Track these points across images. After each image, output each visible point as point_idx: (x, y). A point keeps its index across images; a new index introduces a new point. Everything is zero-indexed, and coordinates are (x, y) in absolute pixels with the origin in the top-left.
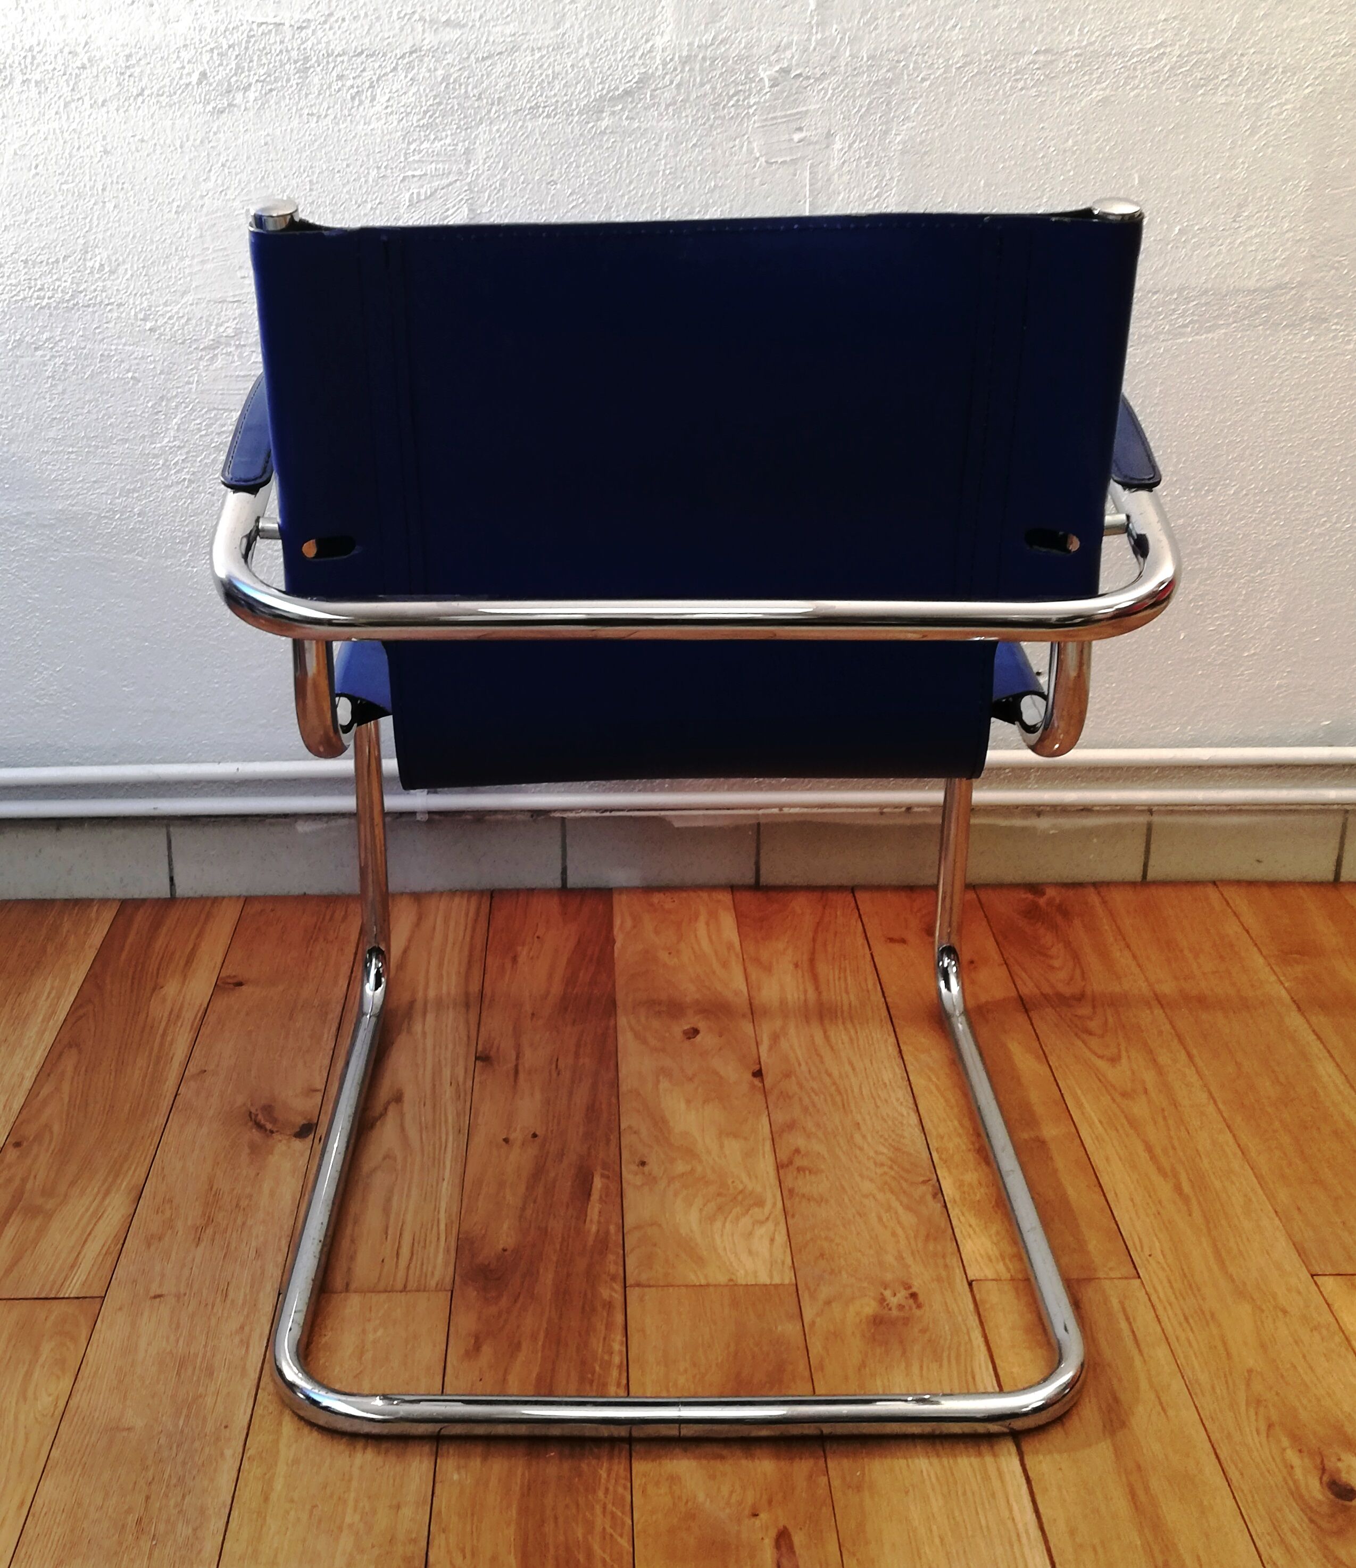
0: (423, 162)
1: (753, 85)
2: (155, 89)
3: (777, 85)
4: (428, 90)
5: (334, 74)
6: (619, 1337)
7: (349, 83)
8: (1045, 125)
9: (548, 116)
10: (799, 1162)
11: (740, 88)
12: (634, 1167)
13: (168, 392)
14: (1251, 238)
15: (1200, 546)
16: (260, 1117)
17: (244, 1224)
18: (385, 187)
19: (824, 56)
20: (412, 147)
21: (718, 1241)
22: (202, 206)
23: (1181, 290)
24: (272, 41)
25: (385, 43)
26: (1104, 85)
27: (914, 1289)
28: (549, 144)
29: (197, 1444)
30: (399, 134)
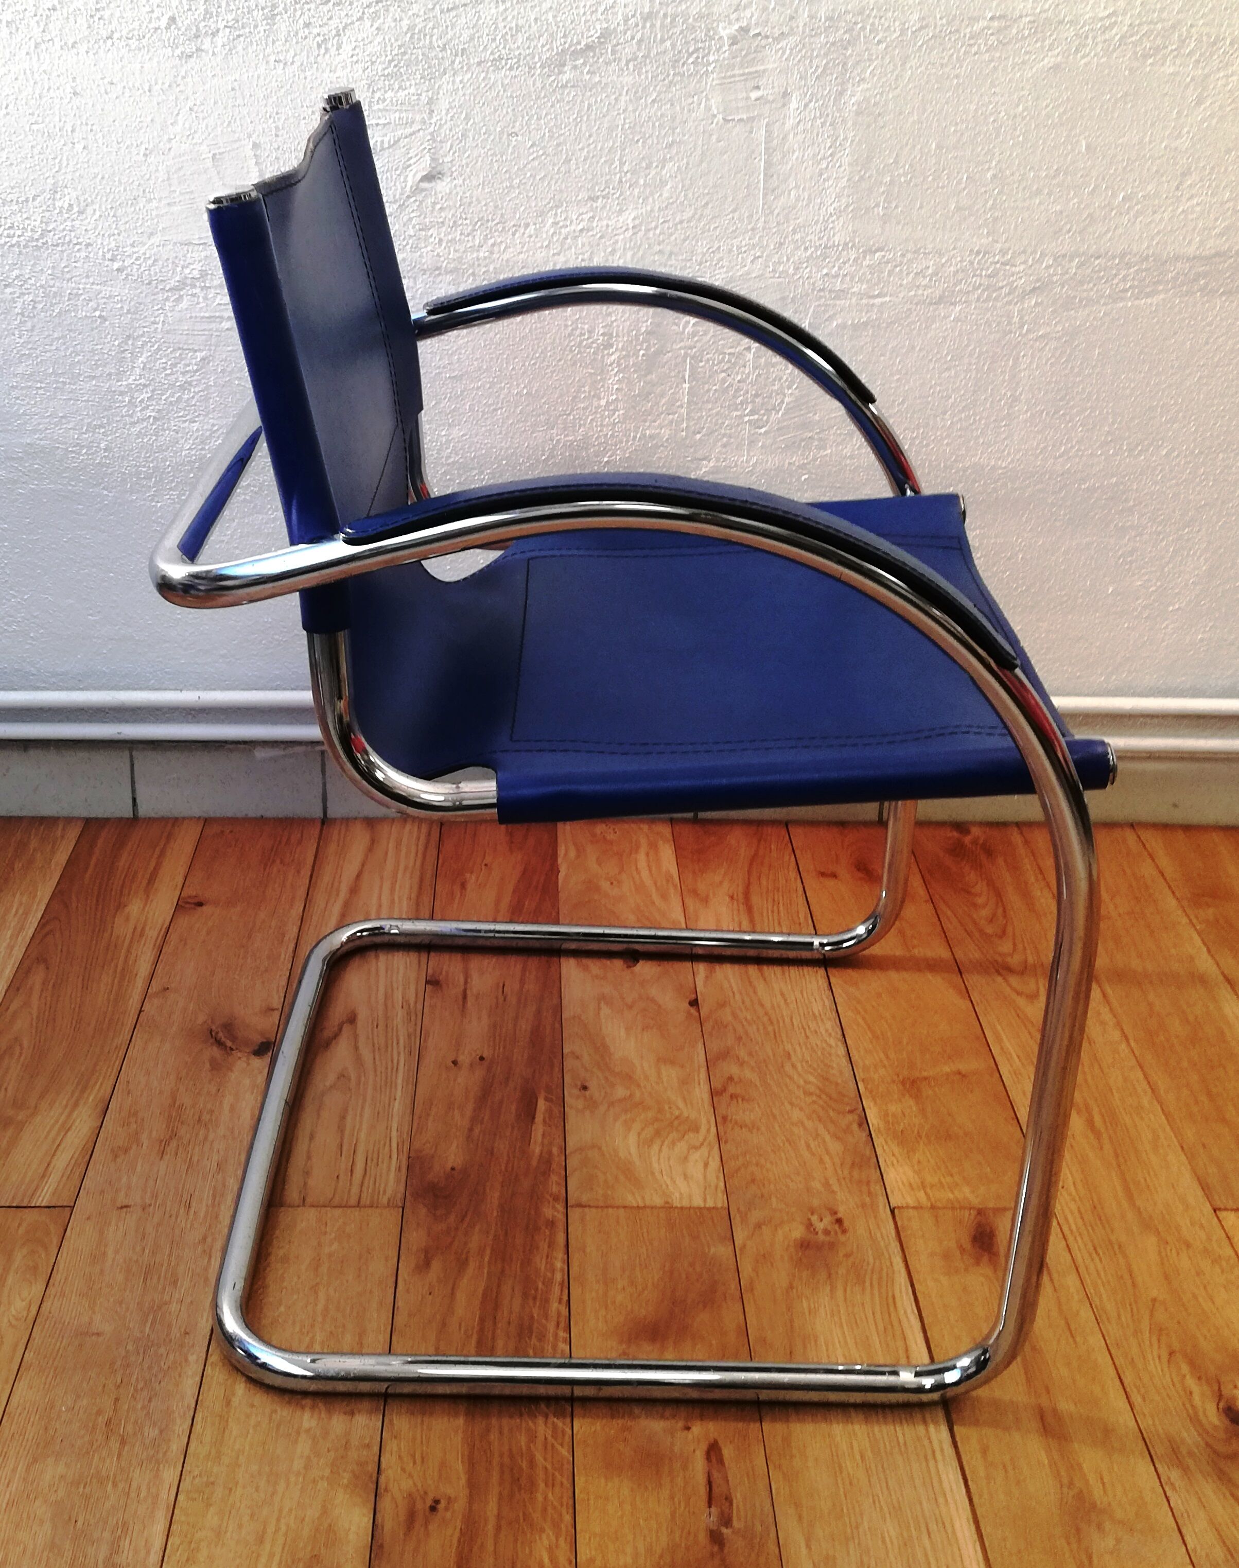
0: (387, 110)
1: (713, 42)
2: (124, 33)
3: (736, 44)
4: (393, 40)
5: (301, 22)
6: (560, 1255)
7: (315, 31)
8: (997, 90)
9: (511, 69)
10: (731, 1089)
11: (700, 45)
12: (576, 1092)
13: (134, 331)
14: (1193, 206)
15: (1131, 503)
16: (221, 1034)
17: (206, 1138)
19: (783, 16)
20: (377, 95)
21: (655, 1165)
22: (170, 149)
23: (1123, 255)
26: (1056, 52)
27: (840, 1215)
28: (511, 96)
29: (162, 1350)
30: (364, 82)
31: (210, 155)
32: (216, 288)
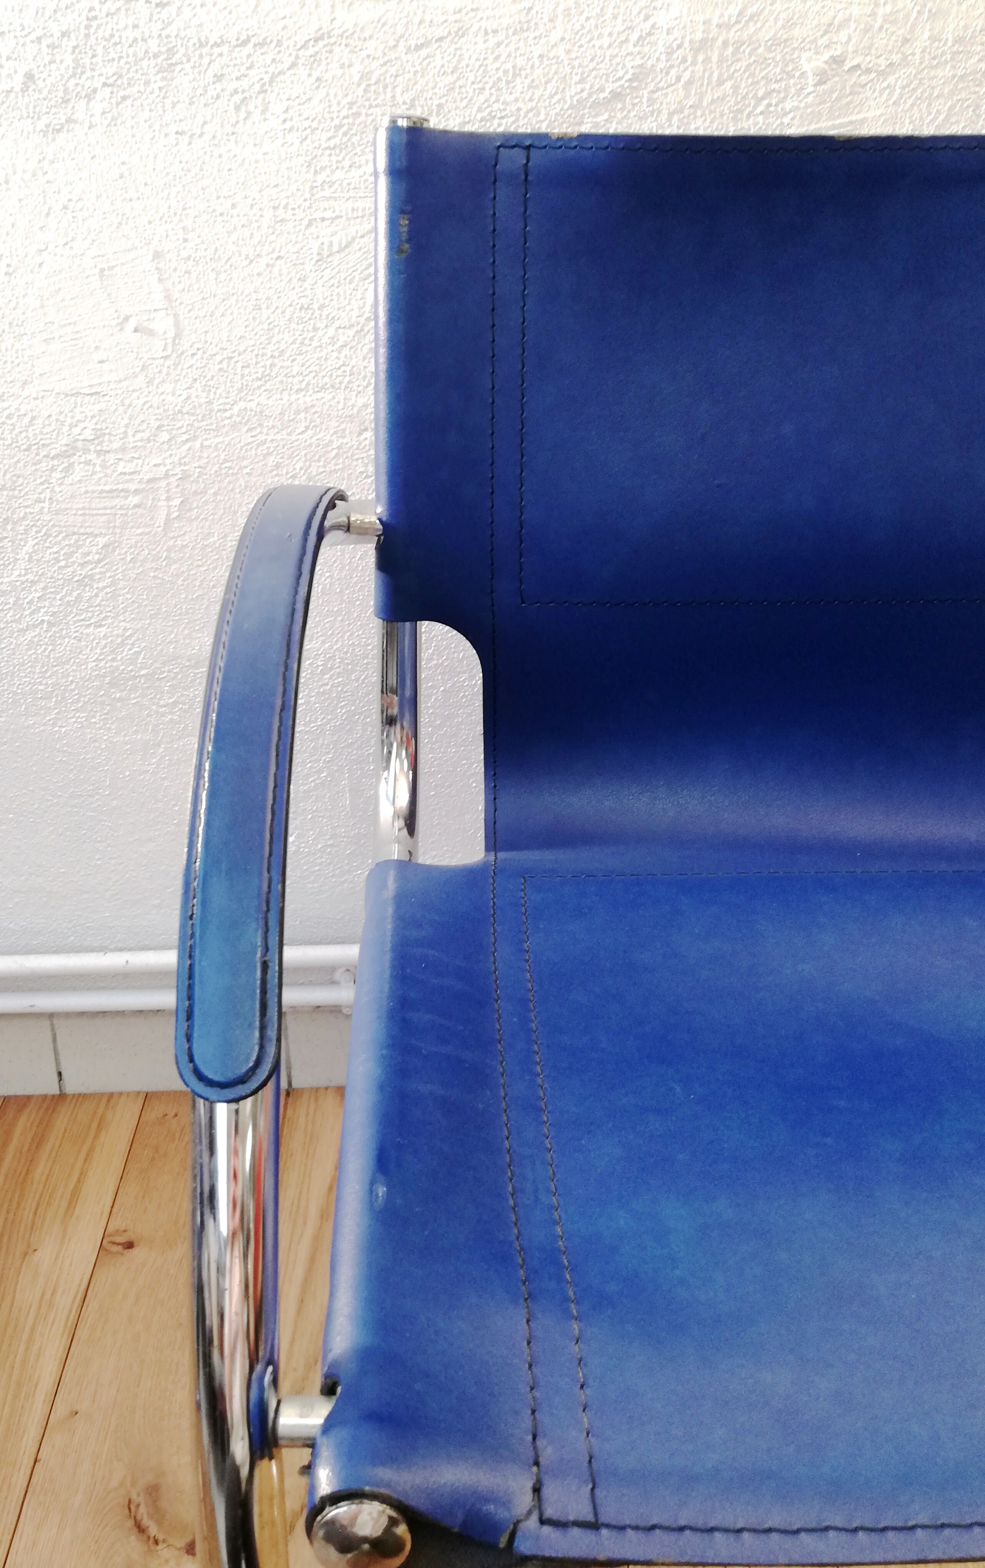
0: (335, 199)
1: (792, 81)
3: (825, 82)
4: (340, 96)
5: (210, 73)
7: (231, 86)
11: (773, 86)
13: (13, 513)
18: (285, 235)
19: (893, 38)
20: (321, 178)
22: (41, 265)
24: (121, 26)
25: (281, 24)
30: (302, 160)
31: (97, 270)
32: (116, 451)
